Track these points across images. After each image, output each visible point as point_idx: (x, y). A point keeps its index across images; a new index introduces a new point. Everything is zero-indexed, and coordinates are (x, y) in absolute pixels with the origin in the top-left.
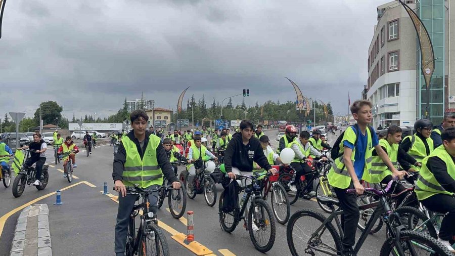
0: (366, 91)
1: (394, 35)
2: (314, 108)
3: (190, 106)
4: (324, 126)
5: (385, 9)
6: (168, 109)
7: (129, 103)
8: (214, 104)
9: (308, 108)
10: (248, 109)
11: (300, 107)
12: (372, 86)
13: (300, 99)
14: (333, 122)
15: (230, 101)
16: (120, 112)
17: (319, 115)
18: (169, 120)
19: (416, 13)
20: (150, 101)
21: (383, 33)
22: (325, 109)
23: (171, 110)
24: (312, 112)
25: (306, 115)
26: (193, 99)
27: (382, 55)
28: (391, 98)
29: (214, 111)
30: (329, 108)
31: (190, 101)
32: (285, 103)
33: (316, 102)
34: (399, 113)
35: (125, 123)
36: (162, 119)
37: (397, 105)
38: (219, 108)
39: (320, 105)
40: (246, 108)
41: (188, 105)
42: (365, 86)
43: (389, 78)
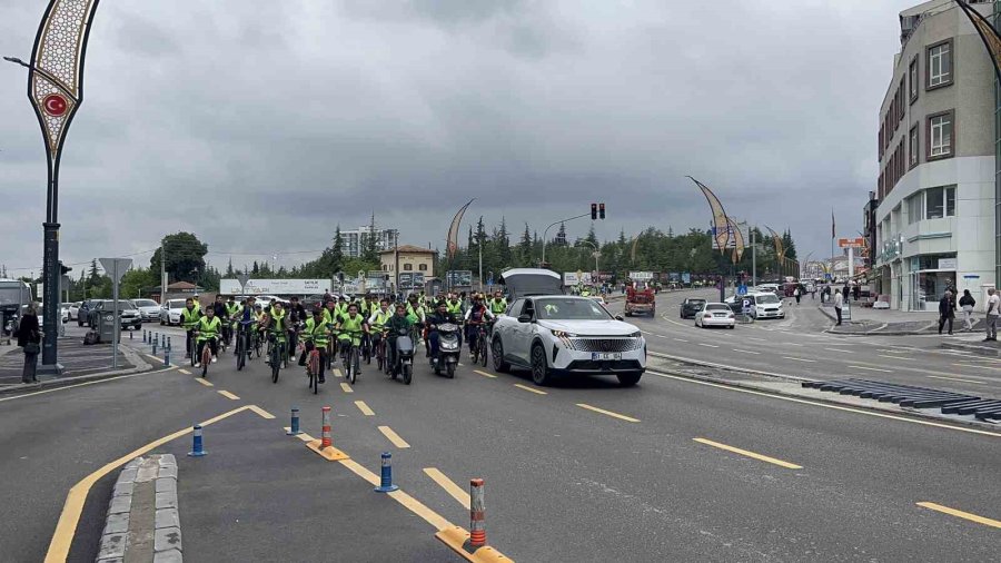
0: (874, 204)
1: (941, 75)
2: (754, 244)
3: (474, 241)
4: (776, 286)
5: (918, 16)
6: (427, 248)
7: (345, 235)
8: (527, 236)
9: (739, 244)
10: (601, 246)
11: (721, 242)
12: (887, 193)
13: (721, 223)
14: (797, 276)
15: (562, 228)
16: (325, 256)
17: (764, 260)
18: (429, 271)
19: (991, 23)
20: (390, 232)
21: (914, 72)
22: (778, 245)
23: (433, 249)
24: (747, 252)
25: (734, 261)
26: (480, 225)
27: (914, 123)
28: (935, 220)
29: (526, 252)
30: (787, 244)
31: (475, 230)
32: (685, 232)
33: (756, 230)
34: (953, 255)
35: (336, 278)
36: (415, 270)
37: (949, 236)
38: (538, 244)
39: (767, 237)
40: (597, 246)
41: (470, 239)
42: (872, 194)
43: (929, 175)
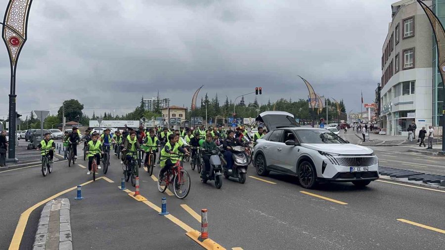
0: (380, 89)
1: (409, 32)
2: (327, 106)
3: (204, 104)
4: (337, 124)
5: (399, 6)
6: (182, 107)
7: (146, 101)
8: (227, 102)
9: (321, 106)
10: (260, 106)
11: (313, 105)
12: (385, 84)
13: (313, 97)
14: (346, 120)
15: (243, 99)
16: (137, 110)
17: (331, 113)
18: (184, 117)
19: (432, 10)
20: (166, 100)
21: (397, 30)
22: (338, 106)
23: (185, 107)
24: (324, 110)
25: (318, 113)
26: (206, 97)
27: (397, 53)
28: (406, 96)
29: (227, 109)
30: (342, 105)
31: (204, 99)
32: (297, 101)
33: (328, 100)
34: (414, 111)
35: (141, 120)
36: (177, 116)
37: (412, 103)
38: (232, 106)
39: (333, 103)
40: (258, 106)
41: (202, 103)
42: (379, 84)
43: (403, 76)
